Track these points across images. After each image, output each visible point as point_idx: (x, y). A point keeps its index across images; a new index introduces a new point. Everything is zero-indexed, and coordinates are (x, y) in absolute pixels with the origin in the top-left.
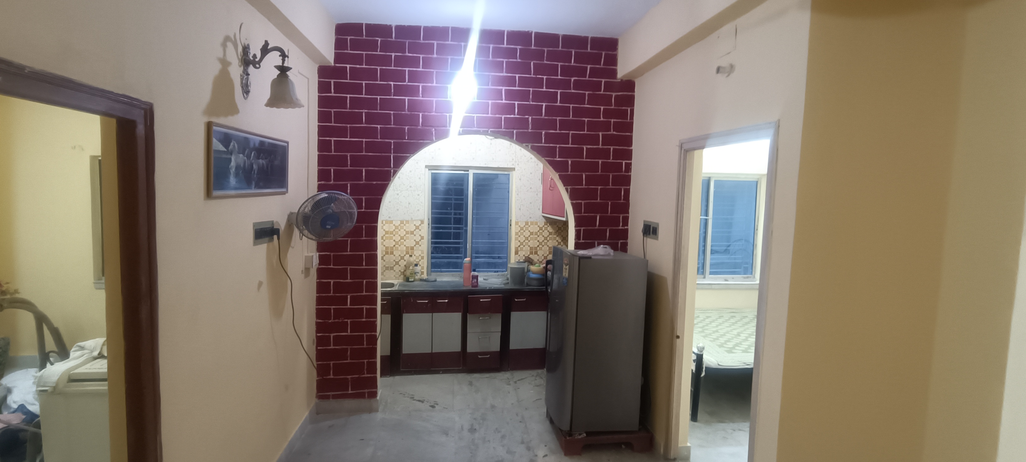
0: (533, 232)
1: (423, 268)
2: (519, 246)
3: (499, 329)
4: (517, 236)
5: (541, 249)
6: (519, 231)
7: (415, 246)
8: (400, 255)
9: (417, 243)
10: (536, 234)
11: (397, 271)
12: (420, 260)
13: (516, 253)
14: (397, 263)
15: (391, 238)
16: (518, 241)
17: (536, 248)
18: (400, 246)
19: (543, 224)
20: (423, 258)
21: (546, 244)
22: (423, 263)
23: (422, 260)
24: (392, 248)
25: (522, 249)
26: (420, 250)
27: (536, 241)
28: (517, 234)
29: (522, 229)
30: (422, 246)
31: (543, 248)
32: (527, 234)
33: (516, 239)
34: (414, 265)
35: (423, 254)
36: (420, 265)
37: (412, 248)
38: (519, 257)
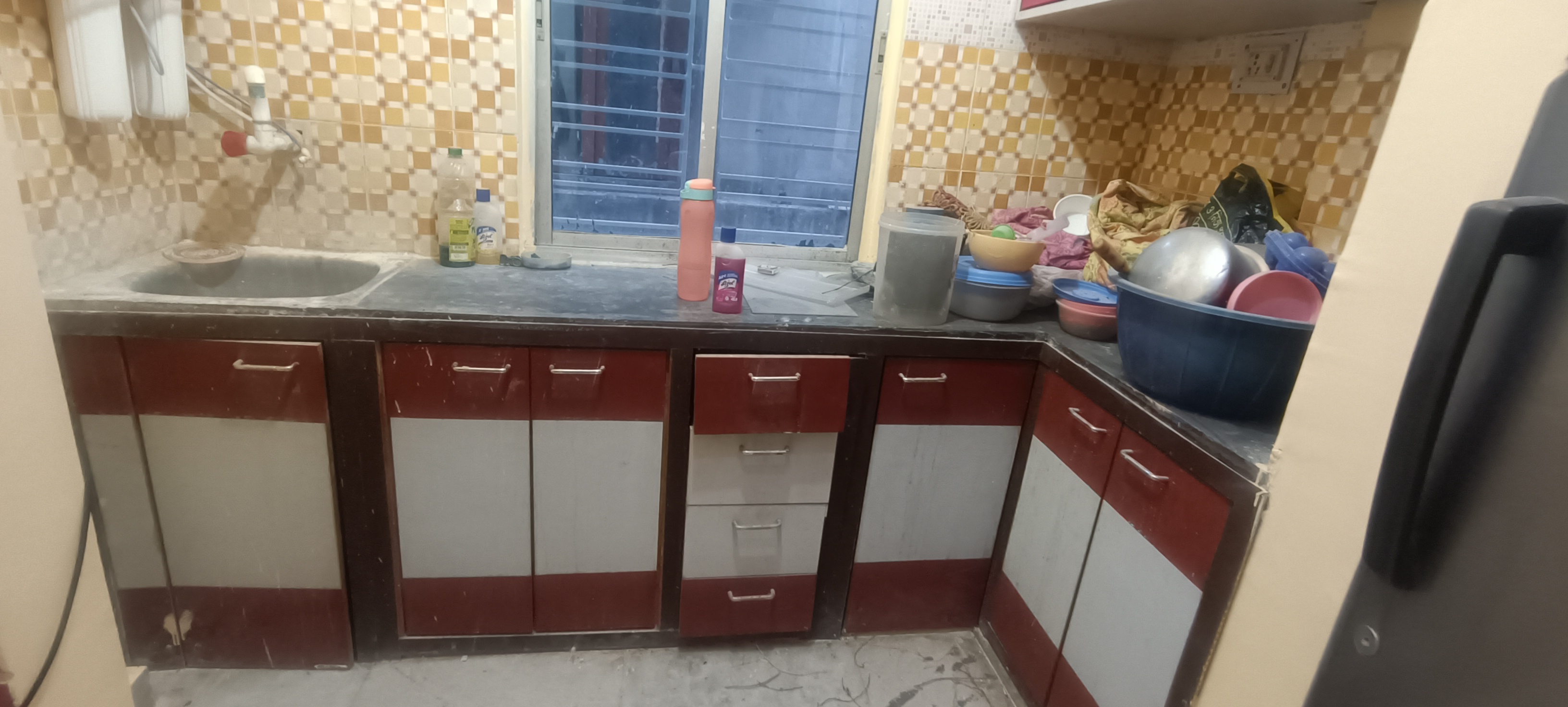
0: (970, 93)
1: (513, 209)
2: (908, 148)
3: (823, 492)
4: (906, 105)
5: (989, 166)
6: (917, 84)
7: (476, 110)
8: (410, 149)
9: (486, 99)
10: (981, 100)
11: (404, 215)
12: (501, 177)
13: (895, 174)
14: (401, 182)
15: (365, 67)
16: (903, 127)
17: (971, 161)
18: (407, 105)
19: (1015, 63)
20: (512, 167)
21: (1011, 146)
22: (515, 189)
23: (508, 177)
24: (372, 113)
25: (917, 162)
26: (500, 133)
27: (976, 132)
28: (904, 94)
29: (927, 74)
30: (507, 113)
31: (998, 164)
32: (945, 98)
33: (900, 116)
34: (473, 196)
35: (514, 149)
36: (501, 199)
37: (464, 121)
38: (902, 192)
